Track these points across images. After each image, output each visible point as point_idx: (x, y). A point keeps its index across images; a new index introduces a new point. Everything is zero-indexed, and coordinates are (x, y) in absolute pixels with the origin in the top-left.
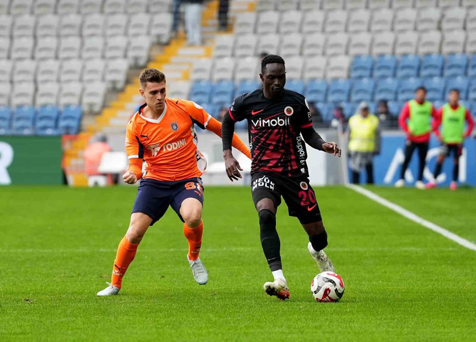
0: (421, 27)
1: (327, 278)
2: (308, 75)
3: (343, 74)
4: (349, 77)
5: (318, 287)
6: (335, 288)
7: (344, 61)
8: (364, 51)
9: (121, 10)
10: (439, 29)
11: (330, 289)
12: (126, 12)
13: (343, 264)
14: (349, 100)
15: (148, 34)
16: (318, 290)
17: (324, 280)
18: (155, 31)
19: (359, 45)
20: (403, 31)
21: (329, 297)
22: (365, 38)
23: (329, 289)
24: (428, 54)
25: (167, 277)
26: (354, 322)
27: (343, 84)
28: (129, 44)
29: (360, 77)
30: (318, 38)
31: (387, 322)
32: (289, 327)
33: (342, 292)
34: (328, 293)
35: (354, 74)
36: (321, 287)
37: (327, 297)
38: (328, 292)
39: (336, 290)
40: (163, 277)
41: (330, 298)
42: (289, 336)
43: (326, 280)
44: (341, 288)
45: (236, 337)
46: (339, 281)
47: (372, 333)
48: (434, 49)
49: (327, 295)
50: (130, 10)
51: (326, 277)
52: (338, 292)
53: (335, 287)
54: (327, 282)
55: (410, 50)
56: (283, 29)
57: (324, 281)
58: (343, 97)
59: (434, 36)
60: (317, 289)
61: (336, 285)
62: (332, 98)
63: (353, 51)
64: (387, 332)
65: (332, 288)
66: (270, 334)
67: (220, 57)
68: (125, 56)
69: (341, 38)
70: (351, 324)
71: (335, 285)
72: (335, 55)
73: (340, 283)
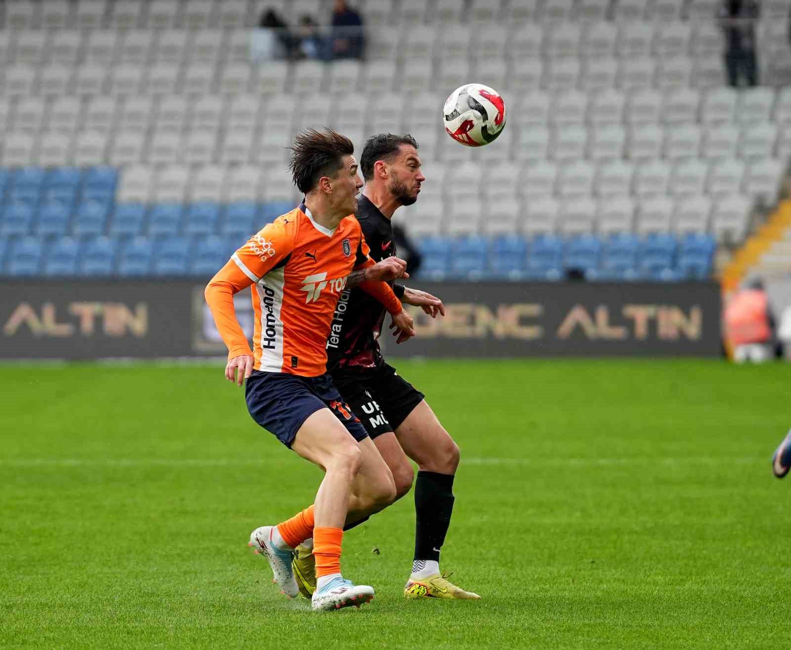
1: (476, 102)
5: (454, 111)
6: (483, 125)
11: (474, 123)
16: (453, 116)
17: (469, 103)
21: (467, 135)
23: (471, 121)
33: (495, 133)
34: (467, 129)
36: (460, 114)
37: (465, 135)
38: (469, 126)
39: (484, 129)
41: (468, 137)
43: (473, 104)
44: (495, 127)
46: (497, 113)
49: (465, 132)
51: (476, 99)
52: (488, 133)
53: (484, 121)
54: (473, 109)
57: (469, 105)
60: (452, 113)
61: (487, 119)
65: (478, 124)
71: (485, 118)
73: (497, 118)
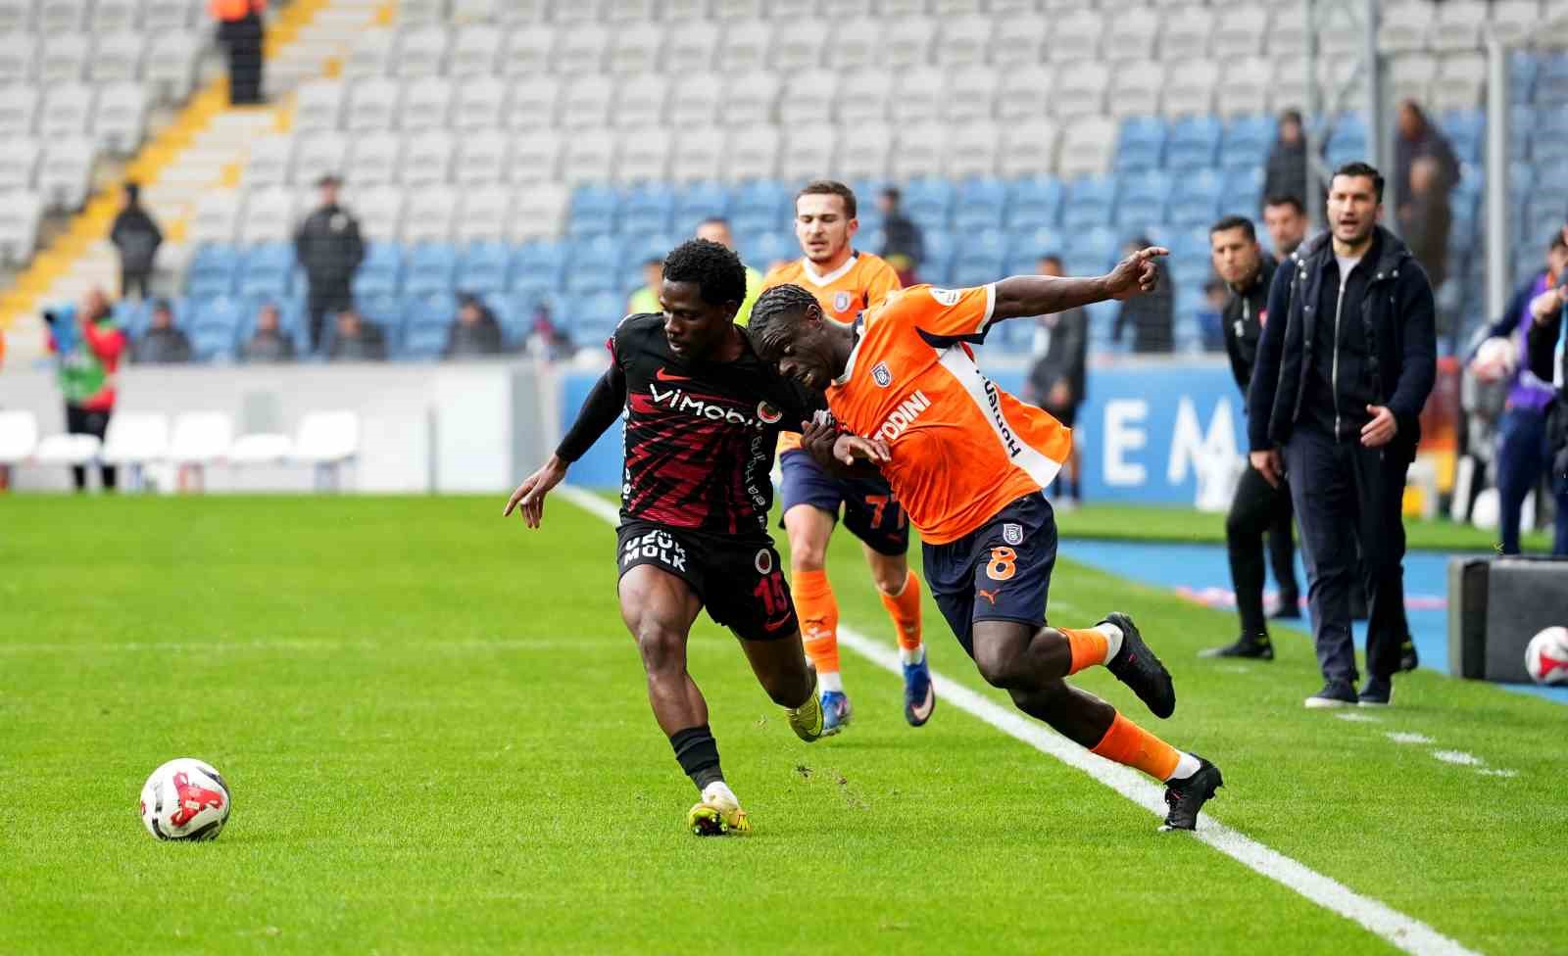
0: (734, 115)
2: (468, 231)
3: (550, 227)
4: (565, 235)
7: (552, 198)
8: (598, 174)
9: (23, 73)
10: (776, 119)
12: (33, 80)
13: (537, 679)
14: (563, 288)
15: (89, 130)
18: (103, 126)
19: (586, 159)
20: (689, 126)
22: (600, 142)
24: (749, 182)
25: (116, 712)
26: (552, 818)
27: (550, 250)
28: (42, 155)
29: (590, 236)
30: (491, 143)
31: (630, 819)
32: (396, 833)
35: (577, 227)
40: (106, 712)
42: (397, 855)
45: (270, 857)
47: (595, 845)
48: (764, 169)
50: (46, 76)
55: (708, 171)
56: (410, 121)
58: (549, 281)
59: (763, 138)
62: (525, 283)
63: (575, 174)
64: (630, 843)
66: (351, 850)
67: (260, 187)
68: (33, 185)
69: (544, 143)
70: (546, 825)
72: (531, 182)
